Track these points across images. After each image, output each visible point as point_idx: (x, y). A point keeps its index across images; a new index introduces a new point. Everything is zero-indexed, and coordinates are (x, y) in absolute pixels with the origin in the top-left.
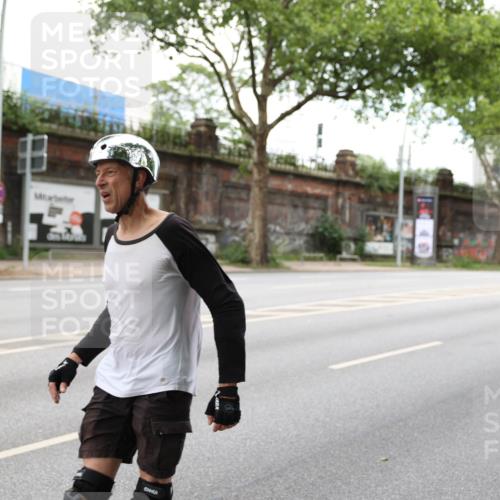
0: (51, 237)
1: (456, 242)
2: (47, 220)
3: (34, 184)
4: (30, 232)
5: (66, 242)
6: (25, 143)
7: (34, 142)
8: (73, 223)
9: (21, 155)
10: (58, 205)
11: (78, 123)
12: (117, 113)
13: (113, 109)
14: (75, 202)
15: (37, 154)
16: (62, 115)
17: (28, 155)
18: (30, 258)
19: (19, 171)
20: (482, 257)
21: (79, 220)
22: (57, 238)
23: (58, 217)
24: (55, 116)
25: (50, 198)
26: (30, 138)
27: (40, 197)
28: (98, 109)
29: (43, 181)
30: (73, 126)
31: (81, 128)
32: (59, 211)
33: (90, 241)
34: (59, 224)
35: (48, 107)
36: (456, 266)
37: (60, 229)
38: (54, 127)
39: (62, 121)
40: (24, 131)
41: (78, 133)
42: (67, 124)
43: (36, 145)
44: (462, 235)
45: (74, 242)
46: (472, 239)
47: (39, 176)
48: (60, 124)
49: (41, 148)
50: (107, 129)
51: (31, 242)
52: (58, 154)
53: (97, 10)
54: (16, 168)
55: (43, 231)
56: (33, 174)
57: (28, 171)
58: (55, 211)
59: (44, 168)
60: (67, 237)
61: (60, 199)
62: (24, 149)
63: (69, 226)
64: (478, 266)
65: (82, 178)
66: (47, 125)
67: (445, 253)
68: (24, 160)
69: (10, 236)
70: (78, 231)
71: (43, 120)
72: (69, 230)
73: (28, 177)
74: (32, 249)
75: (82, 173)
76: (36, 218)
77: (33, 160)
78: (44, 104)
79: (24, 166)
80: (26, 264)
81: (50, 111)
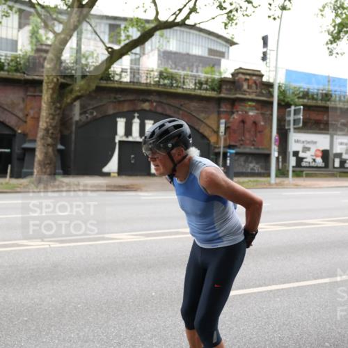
0: (304, 164)
2: (301, 155)
3: (295, 134)
4: (293, 161)
5: (313, 167)
6: (290, 111)
7: (295, 110)
8: (317, 156)
9: (287, 118)
10: (308, 146)
11: (320, 97)
12: (343, 89)
13: (340, 86)
14: (318, 144)
15: (297, 117)
16: (310, 94)
17: (292, 118)
18: (293, 176)
19: (287, 128)
21: (320, 154)
22: (308, 165)
23: (308, 152)
24: (306, 95)
25: (303, 142)
26: (293, 108)
27: (297, 141)
28: (331, 88)
29: (299, 132)
30: (316, 100)
31: (321, 100)
32: (309, 149)
33: (327, 166)
34: (308, 157)
35: (302, 90)
37: (309, 159)
38: (305, 101)
39: (310, 97)
40: (289, 105)
41: (320, 103)
42: (313, 98)
43: (296, 112)
45: (317, 167)
47: (298, 130)
48: (309, 99)
49: (299, 114)
50: (338, 99)
51: (293, 167)
52: (308, 116)
53: (332, 29)
54: (284, 126)
55: (299, 160)
56: (295, 129)
57: (292, 127)
58: (306, 149)
59: (301, 125)
60: (313, 164)
61: (309, 142)
62: (289, 115)
63: (314, 158)
65: (322, 129)
66: (301, 100)
68: (289, 121)
69: (280, 164)
70: (319, 161)
71: (299, 98)
72: (314, 160)
73: (292, 130)
74: (293, 171)
75: (322, 126)
76: (296, 154)
77: (294, 120)
78: (300, 88)
79: (289, 125)
80: (290, 179)
81: (303, 92)
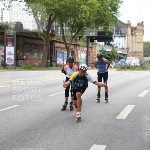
1: (25, 57)
20: (37, 64)
36: (25, 68)
44: (27, 54)
46: (32, 56)
64: (35, 68)
67: (20, 62)
